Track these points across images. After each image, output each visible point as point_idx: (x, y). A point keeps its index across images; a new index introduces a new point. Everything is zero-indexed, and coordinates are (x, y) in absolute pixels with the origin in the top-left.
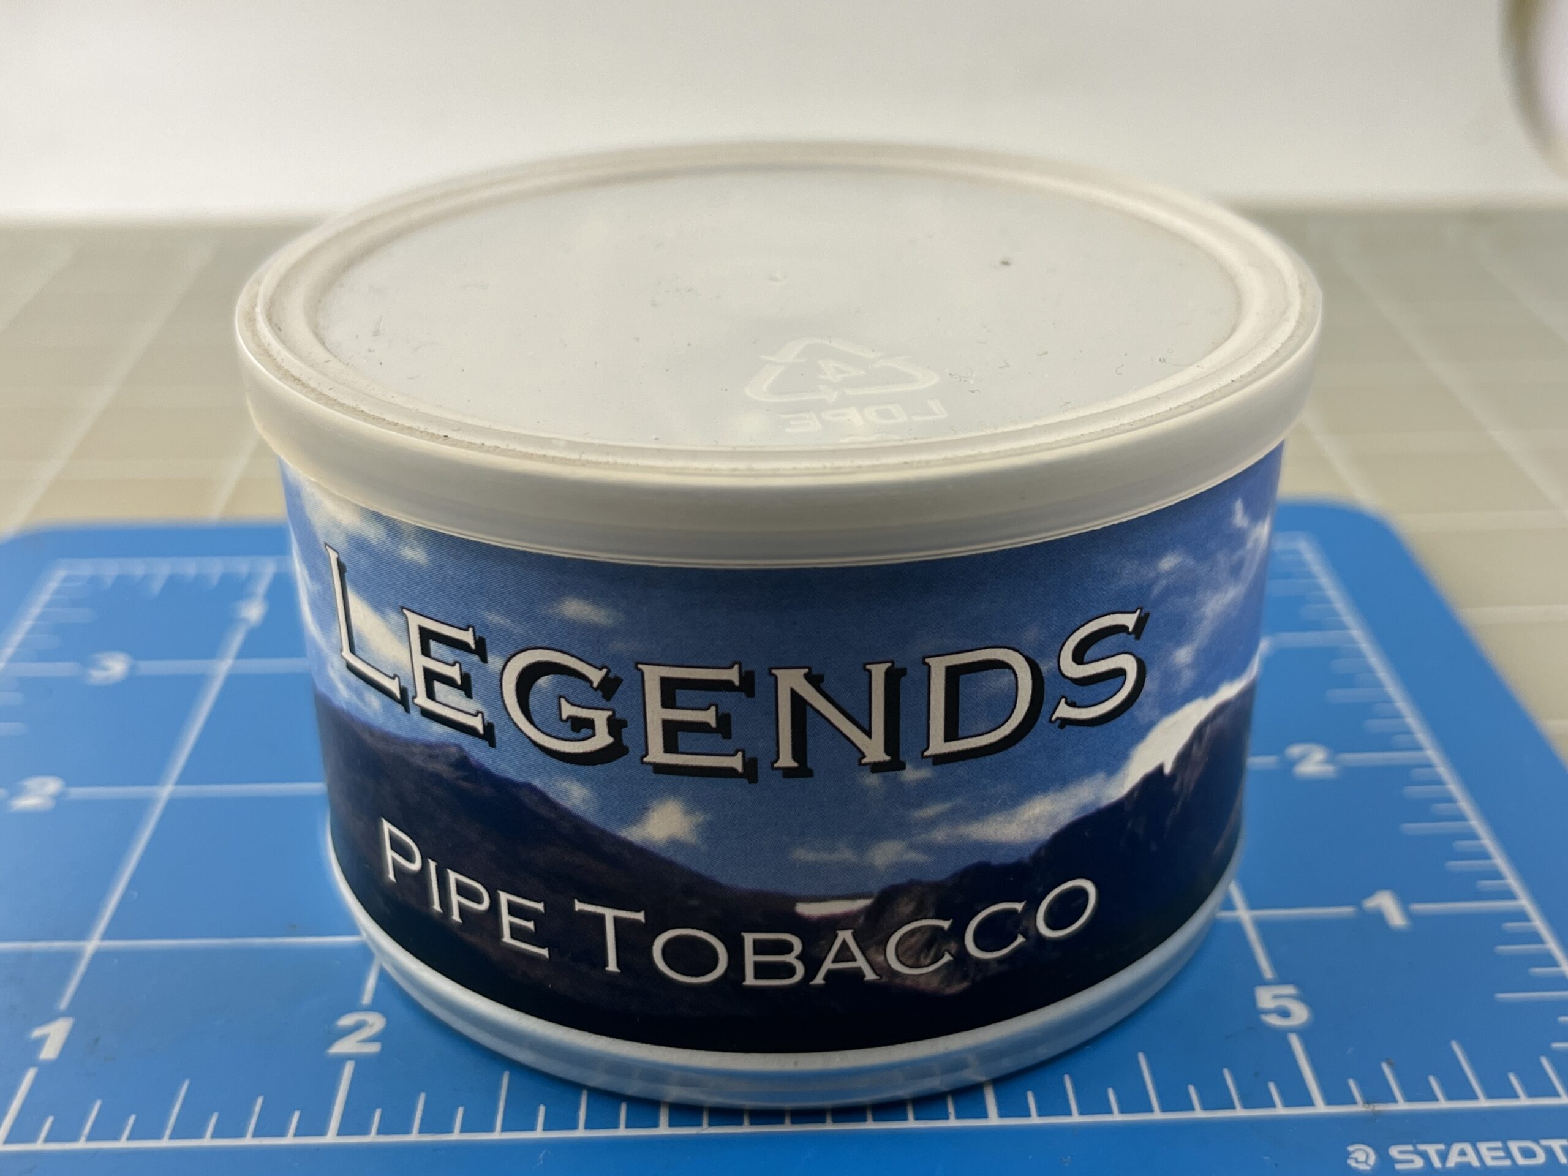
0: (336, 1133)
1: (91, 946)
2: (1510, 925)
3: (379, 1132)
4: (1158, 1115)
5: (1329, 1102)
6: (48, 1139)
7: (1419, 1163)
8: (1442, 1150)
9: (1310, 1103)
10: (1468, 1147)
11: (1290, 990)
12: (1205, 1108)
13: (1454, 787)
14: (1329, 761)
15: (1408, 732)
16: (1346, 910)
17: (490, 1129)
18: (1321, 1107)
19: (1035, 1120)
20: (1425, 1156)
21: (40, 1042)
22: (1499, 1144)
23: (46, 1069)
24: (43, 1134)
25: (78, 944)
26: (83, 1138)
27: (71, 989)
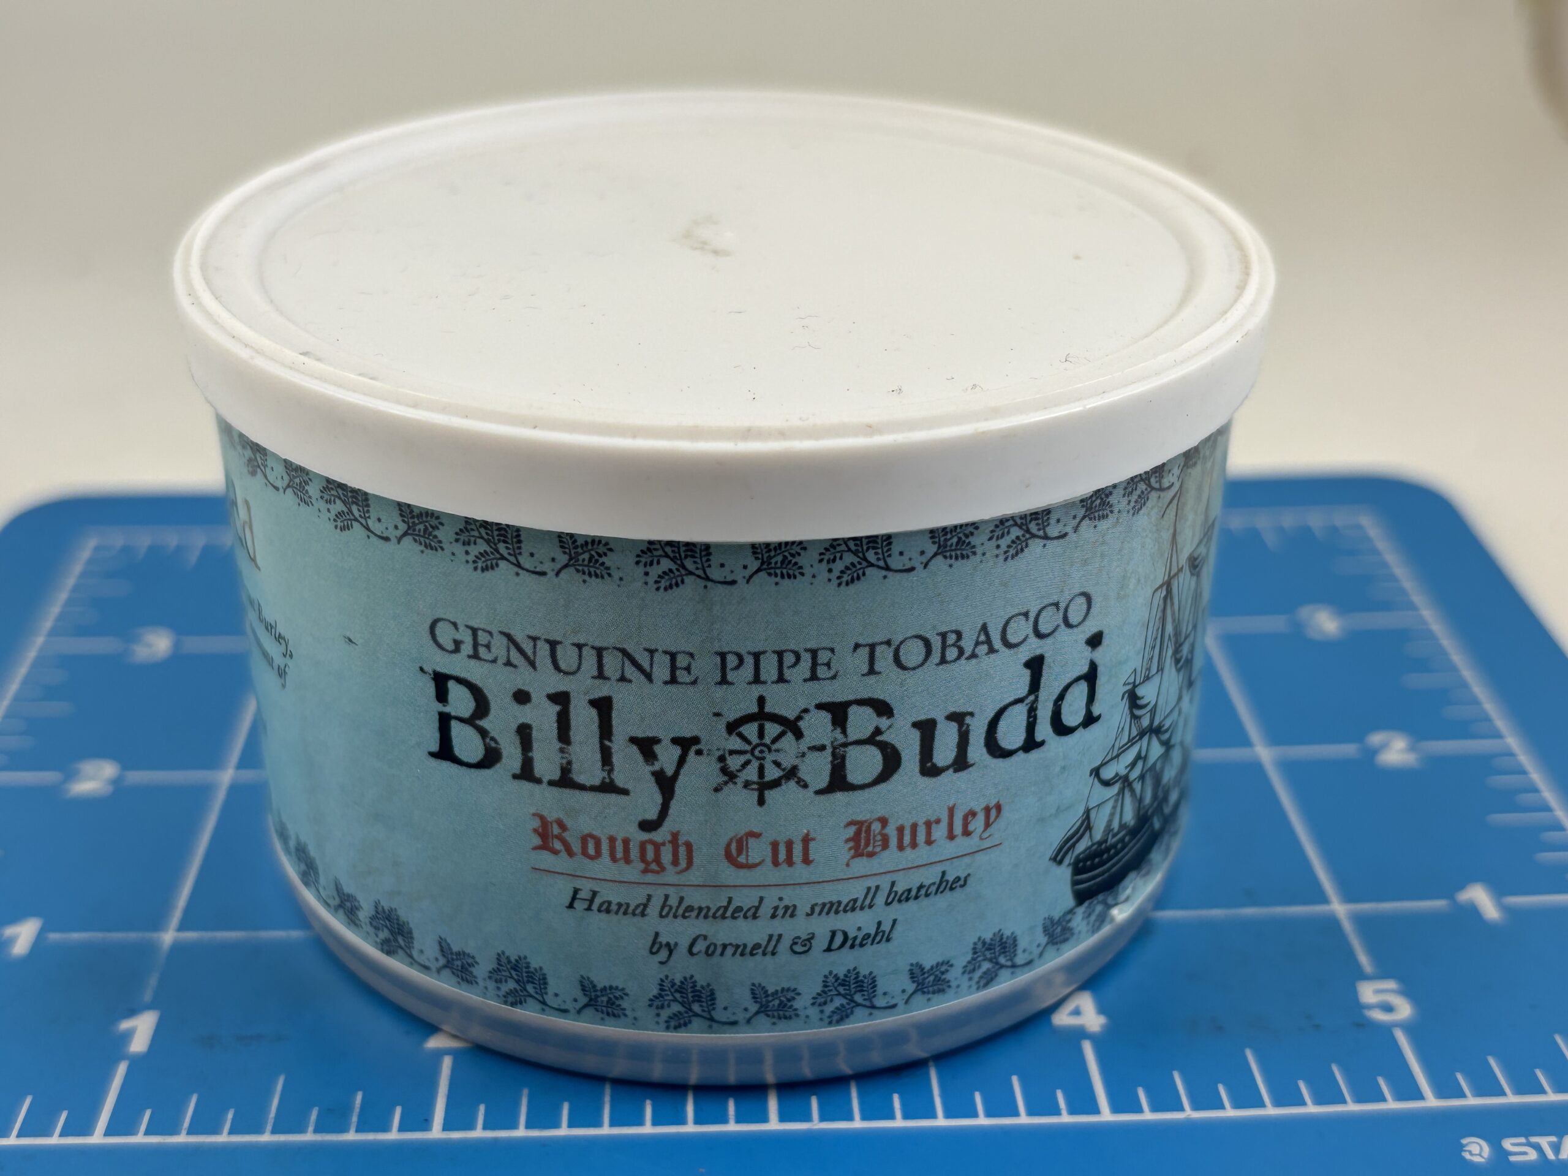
0: (441, 1129)
1: (168, 937)
3: (485, 1128)
4: (1271, 1111)
5: (1440, 1094)
6: (147, 1133)
7: (1533, 1155)
8: (1554, 1142)
9: (1420, 1096)
11: (1391, 985)
12: (1318, 1101)
13: (1536, 777)
14: (1412, 749)
15: (1488, 719)
16: (1439, 904)
17: (598, 1124)
18: (1431, 1101)
19: (1148, 1115)
20: (1538, 1147)
21: (128, 1035)
23: (136, 1062)
24: (143, 1127)
25: (155, 935)
26: (184, 1132)
27: (153, 981)
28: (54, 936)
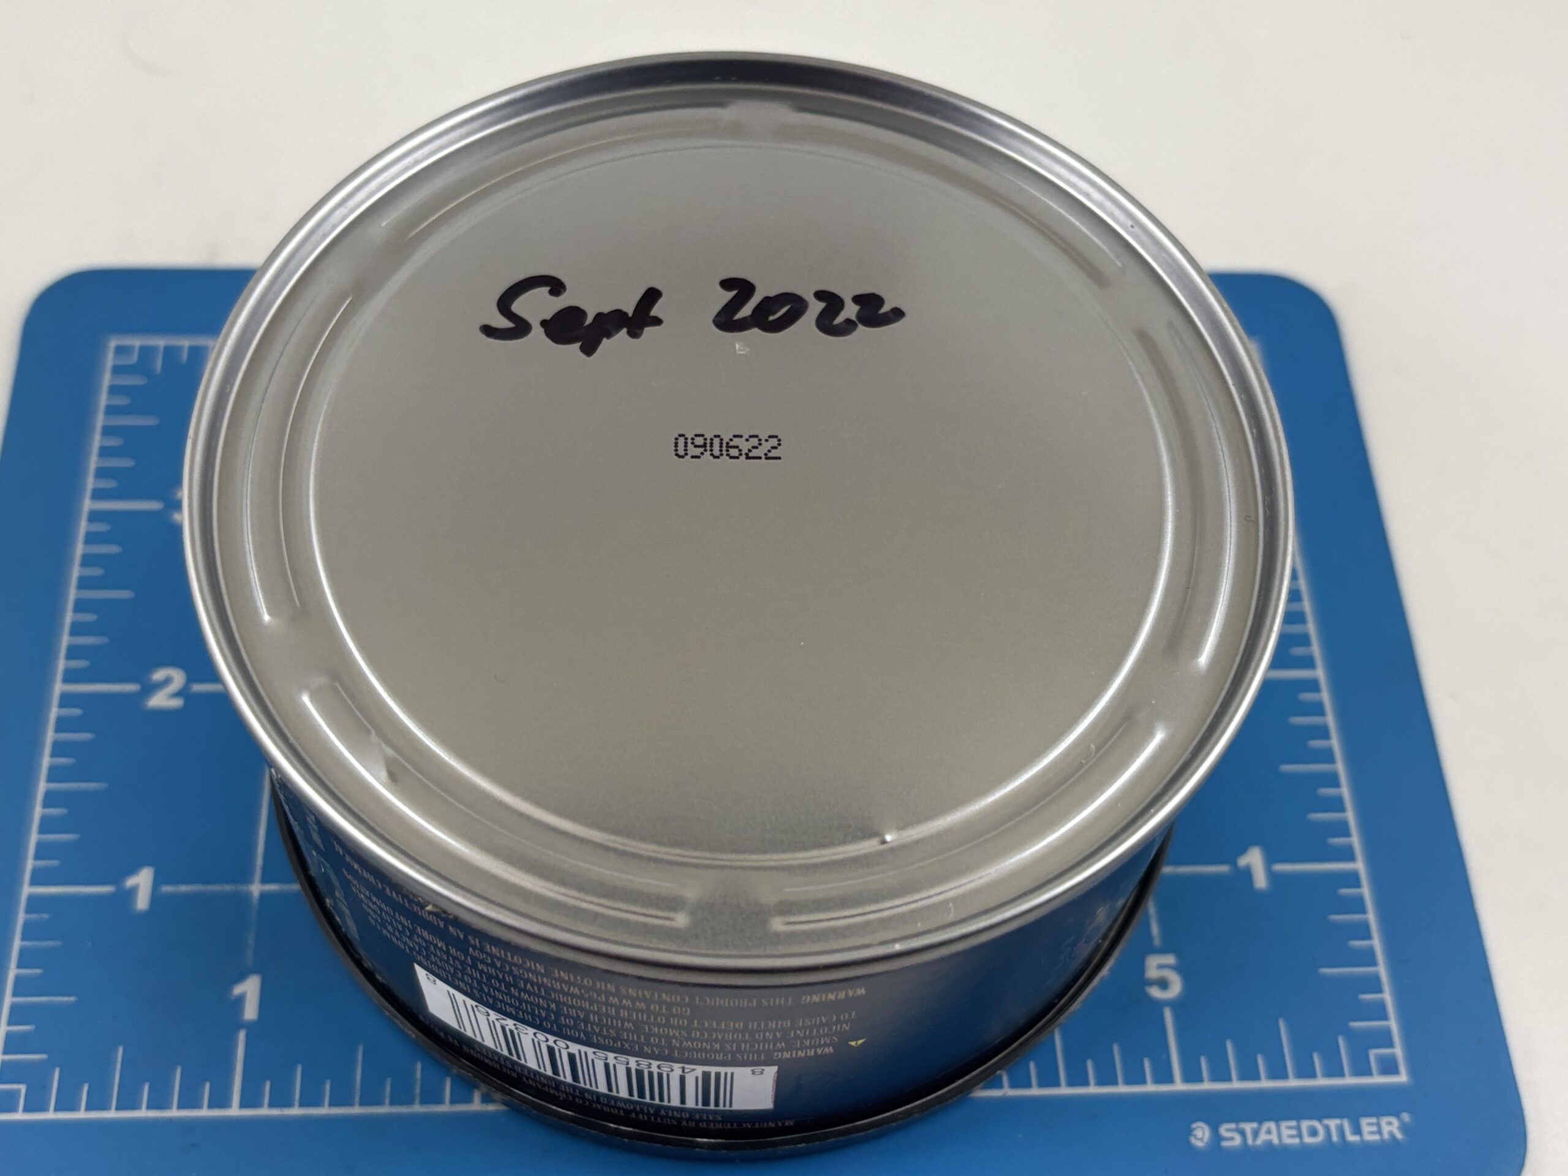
1: (256, 889)
2: (1344, 891)
4: (1064, 1090)
5: (1186, 1080)
6: (270, 1105)
7: (1238, 1141)
8: (1255, 1128)
9: (1170, 1080)
10: (1272, 1125)
11: (1170, 959)
12: (1098, 1082)
13: (1331, 718)
15: (1307, 642)
16: (1224, 869)
18: (1179, 1086)
20: (1242, 1133)
21: (241, 1000)
22: (1293, 1123)
23: (250, 1027)
24: (266, 1100)
25: (243, 888)
26: (297, 1103)
27: (251, 940)
28: (167, 889)
